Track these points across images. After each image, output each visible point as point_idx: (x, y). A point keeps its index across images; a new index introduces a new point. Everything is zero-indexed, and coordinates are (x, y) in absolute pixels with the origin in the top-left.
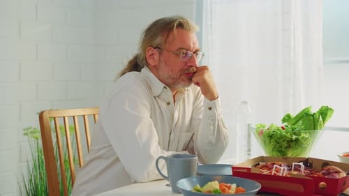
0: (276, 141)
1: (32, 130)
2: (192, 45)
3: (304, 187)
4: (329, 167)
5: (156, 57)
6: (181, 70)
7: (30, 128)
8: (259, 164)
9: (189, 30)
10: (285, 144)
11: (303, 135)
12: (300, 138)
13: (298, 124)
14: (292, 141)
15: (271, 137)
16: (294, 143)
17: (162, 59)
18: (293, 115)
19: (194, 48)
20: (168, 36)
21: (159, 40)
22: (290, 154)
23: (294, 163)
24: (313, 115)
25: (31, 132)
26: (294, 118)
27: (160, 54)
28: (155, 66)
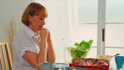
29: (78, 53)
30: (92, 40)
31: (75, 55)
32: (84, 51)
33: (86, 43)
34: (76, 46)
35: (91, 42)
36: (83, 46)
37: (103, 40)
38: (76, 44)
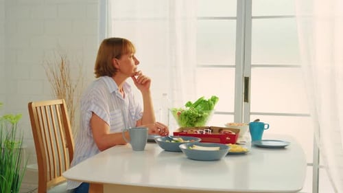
3: (220, 139)
4: (224, 131)
10: (195, 119)
11: (205, 113)
12: (203, 115)
22: (197, 125)
23: (205, 130)
24: (207, 102)
26: (194, 104)
29: (190, 119)
30: (217, 96)
31: (185, 123)
32: (200, 115)
33: (204, 101)
34: (188, 108)
35: (214, 100)
36: (199, 106)
37: (246, 99)
38: (189, 104)
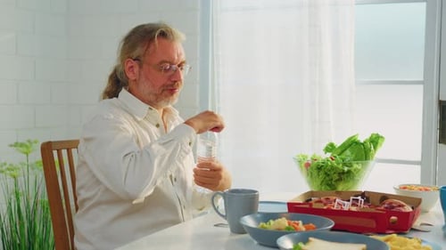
0: (326, 173)
1: (7, 166)
2: (176, 58)
3: (376, 221)
4: (390, 201)
5: (136, 69)
6: (163, 85)
7: (5, 164)
8: (311, 200)
9: (173, 40)
10: (336, 177)
11: (355, 166)
12: (352, 169)
13: (345, 153)
14: (343, 173)
15: (319, 168)
16: (345, 175)
17: (142, 73)
18: (338, 144)
19: (178, 60)
20: (148, 47)
21: (138, 51)
22: (341, 188)
23: (352, 198)
24: (363, 144)
25: (8, 169)
26: (339, 147)
27: (141, 67)
28: (135, 80)
29: (328, 175)
30: (381, 134)
31: (319, 182)
32: (346, 169)
33: (357, 143)
35: (375, 140)
36: (348, 152)
38: (330, 148)
